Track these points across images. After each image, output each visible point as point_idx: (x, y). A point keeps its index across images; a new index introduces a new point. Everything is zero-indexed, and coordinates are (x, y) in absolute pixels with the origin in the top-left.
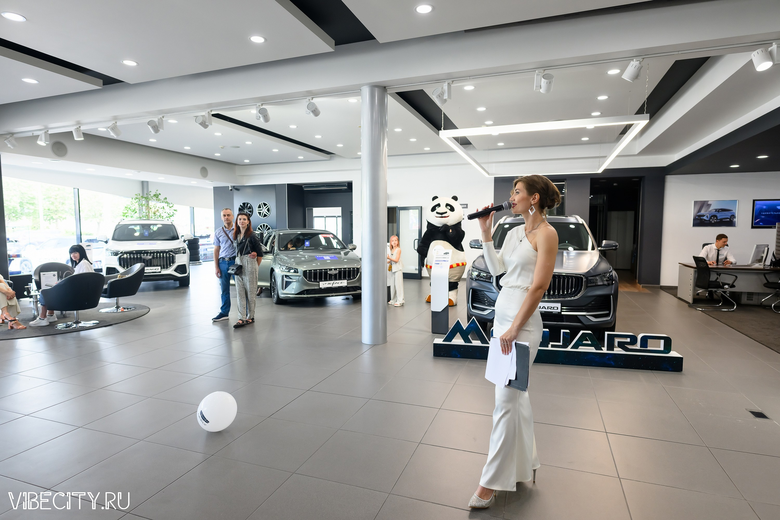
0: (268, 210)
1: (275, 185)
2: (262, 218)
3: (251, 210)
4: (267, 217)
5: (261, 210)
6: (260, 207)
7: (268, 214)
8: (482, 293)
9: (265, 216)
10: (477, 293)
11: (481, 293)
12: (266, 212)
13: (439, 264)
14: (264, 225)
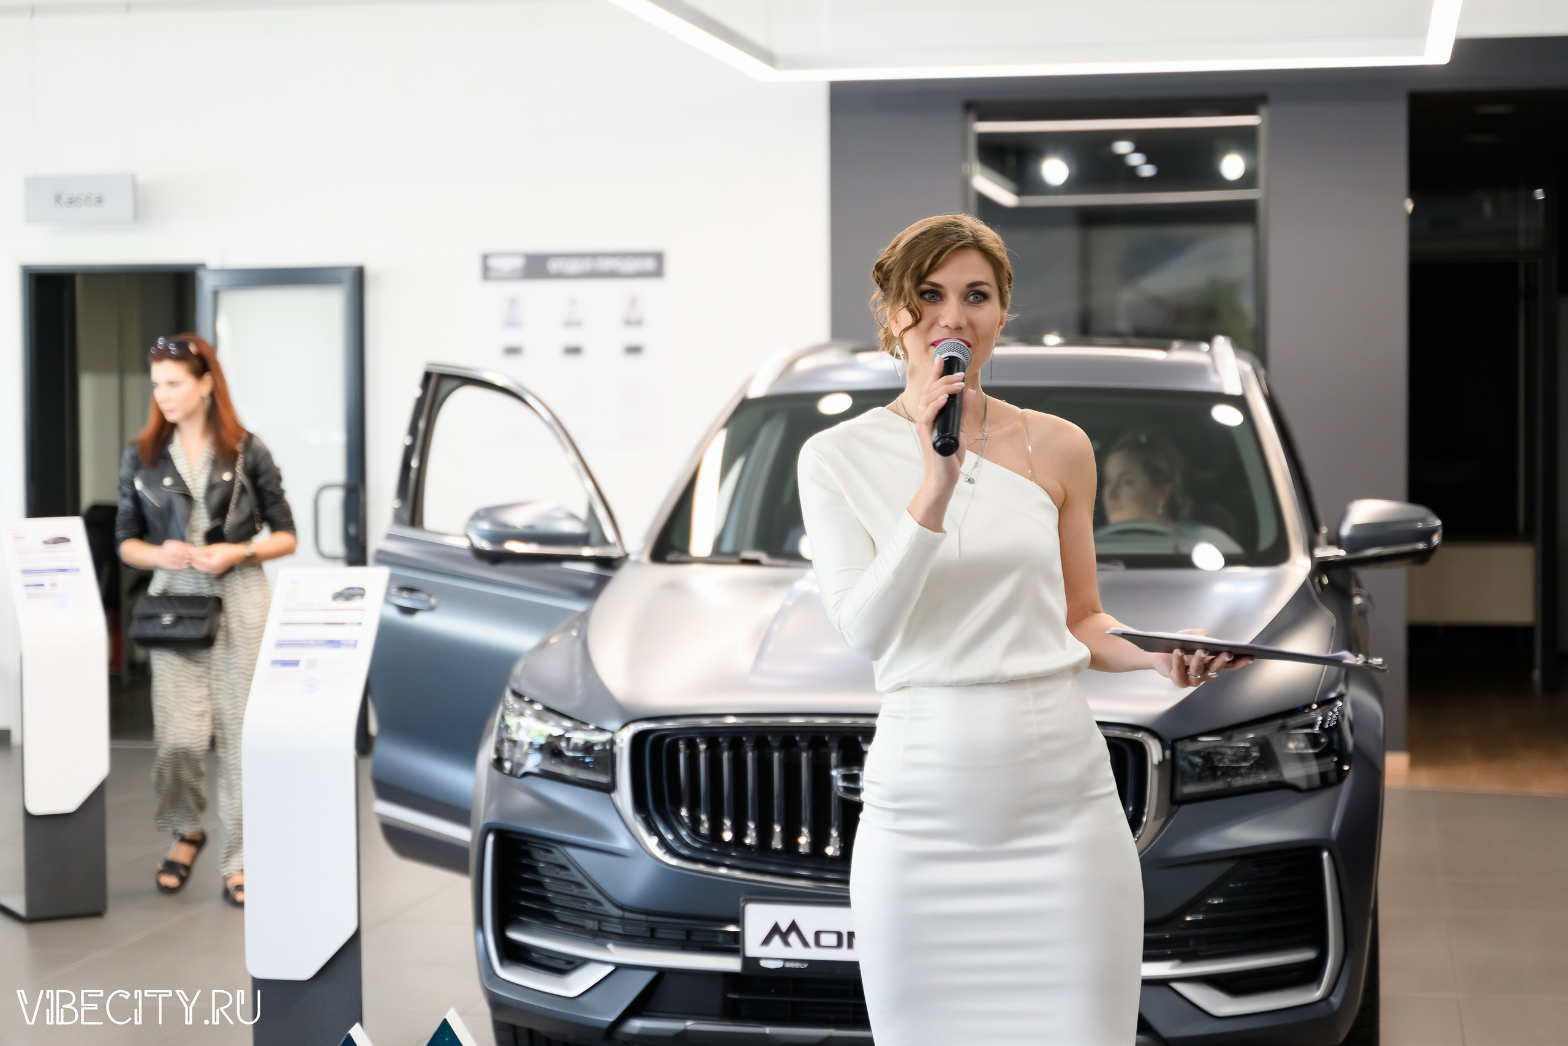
8: (557, 855)
10: (528, 855)
11: (549, 858)
13: (295, 663)
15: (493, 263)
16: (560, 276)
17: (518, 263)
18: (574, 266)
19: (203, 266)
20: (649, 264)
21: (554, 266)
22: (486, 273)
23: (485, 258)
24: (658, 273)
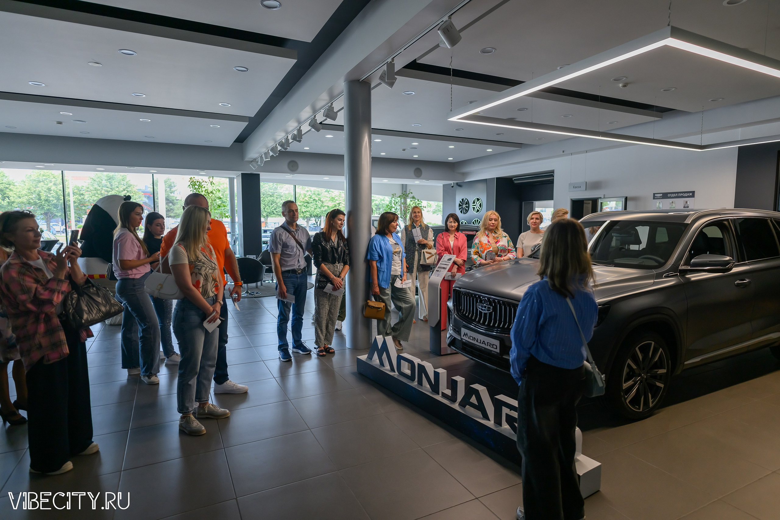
0: (480, 205)
1: (486, 179)
2: (475, 213)
3: (467, 205)
4: (479, 212)
5: (475, 205)
6: (474, 203)
7: (480, 209)
9: (478, 211)
12: (479, 208)
14: (478, 220)
15: (656, 195)
16: (670, 198)
17: (661, 195)
18: (673, 195)
19: (601, 198)
20: (691, 194)
21: (669, 195)
22: (654, 197)
23: (654, 194)
24: (693, 196)
